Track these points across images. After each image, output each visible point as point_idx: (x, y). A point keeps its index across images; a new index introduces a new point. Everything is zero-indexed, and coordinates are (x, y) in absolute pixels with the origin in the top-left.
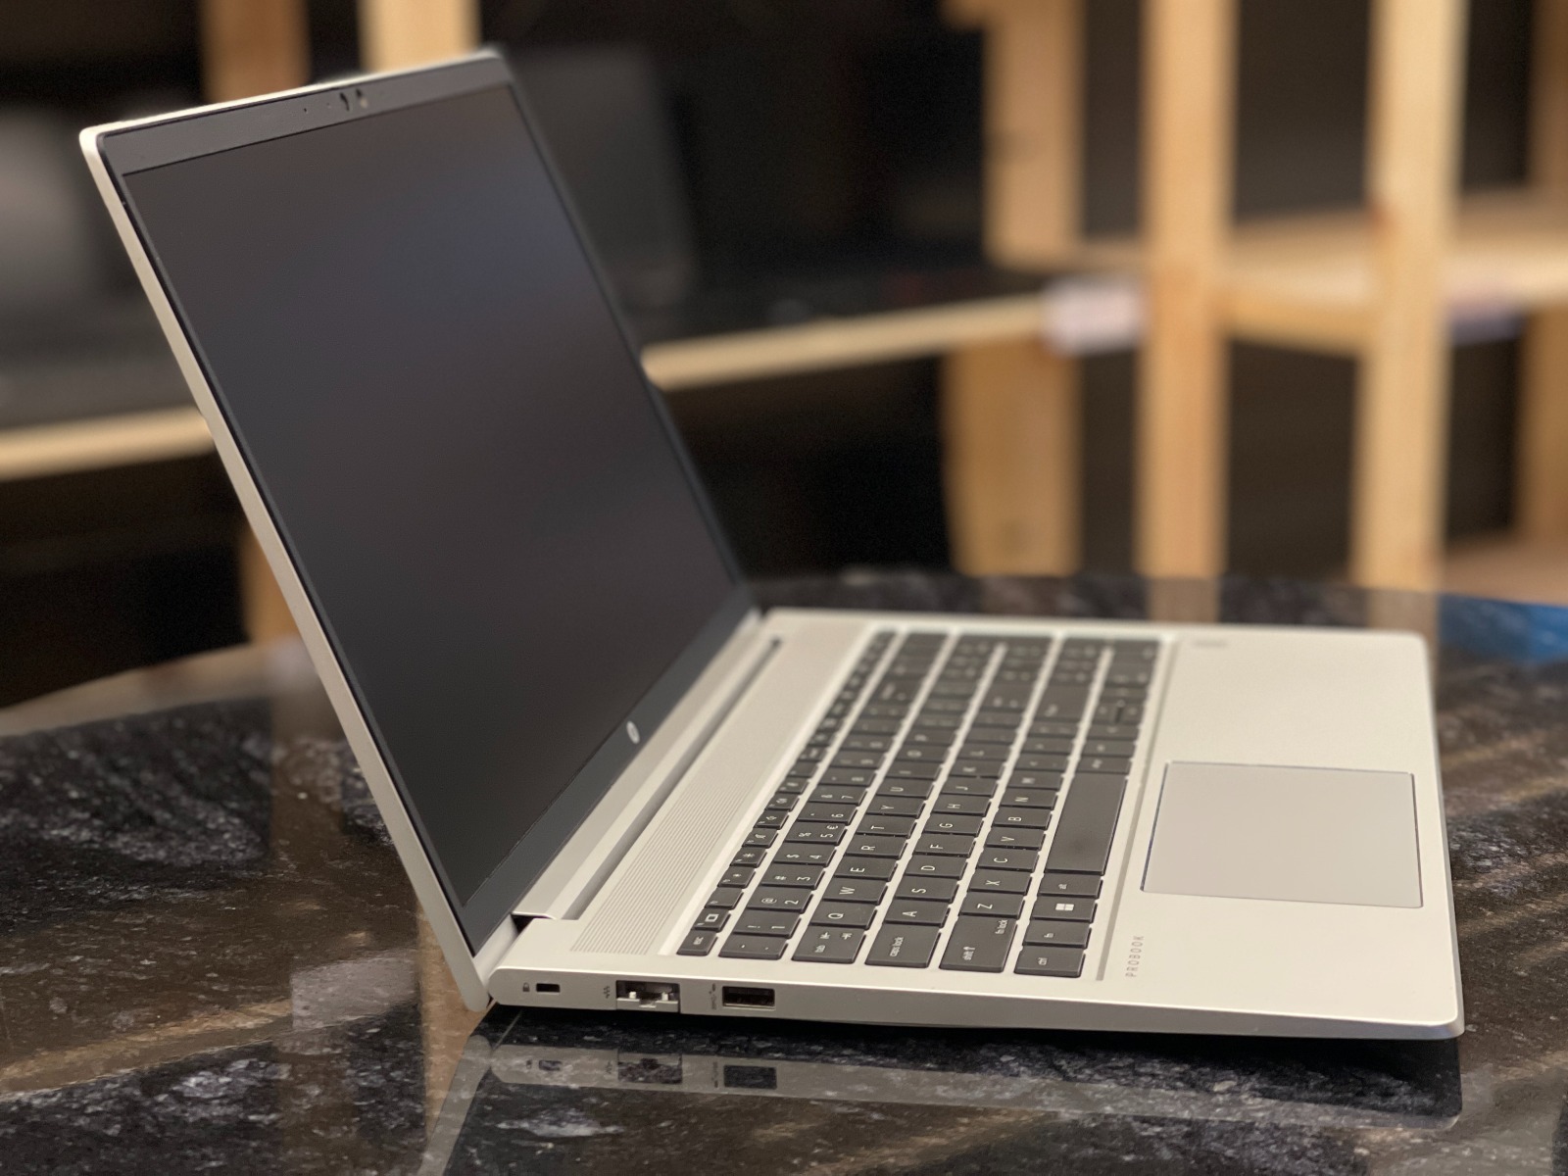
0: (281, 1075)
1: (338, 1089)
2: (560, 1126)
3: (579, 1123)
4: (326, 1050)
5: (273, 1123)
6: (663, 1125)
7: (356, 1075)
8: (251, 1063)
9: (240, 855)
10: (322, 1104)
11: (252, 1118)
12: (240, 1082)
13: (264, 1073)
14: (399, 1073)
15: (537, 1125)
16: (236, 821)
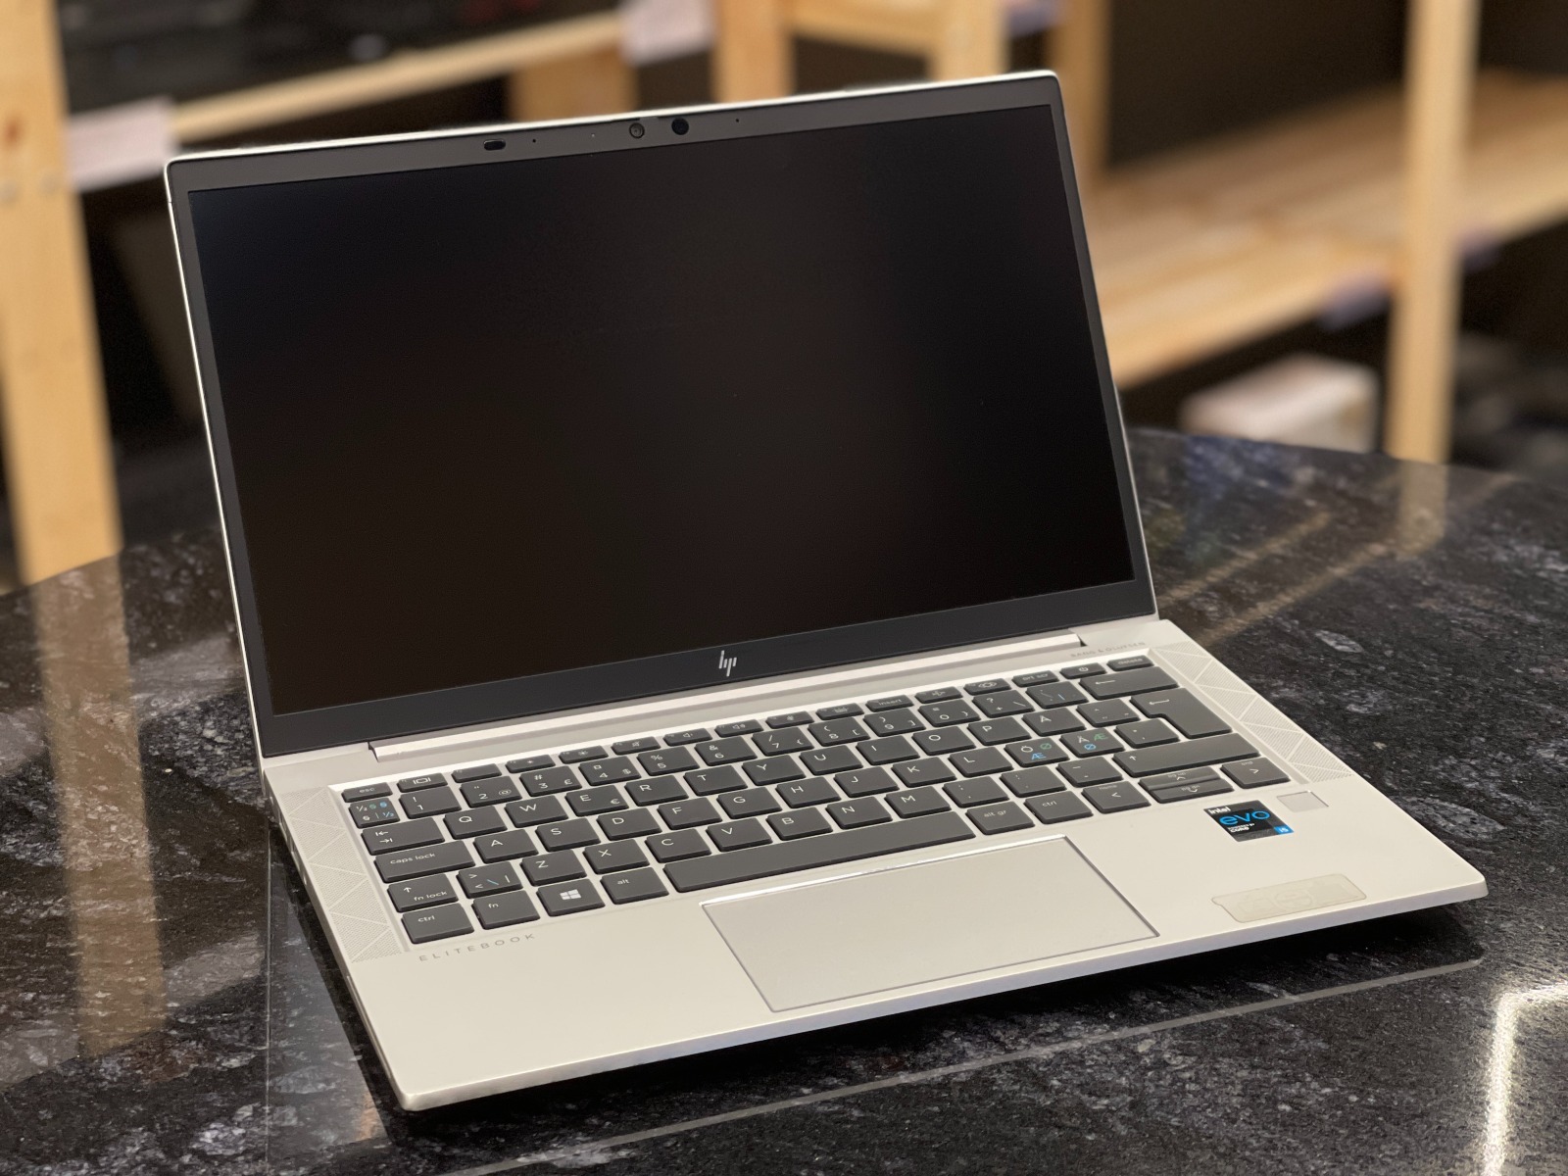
0: (289, 1120)
2: (575, 1154)
3: (591, 1149)
4: (321, 1086)
8: (255, 1108)
9: (137, 852)
12: (252, 1133)
15: (551, 1155)
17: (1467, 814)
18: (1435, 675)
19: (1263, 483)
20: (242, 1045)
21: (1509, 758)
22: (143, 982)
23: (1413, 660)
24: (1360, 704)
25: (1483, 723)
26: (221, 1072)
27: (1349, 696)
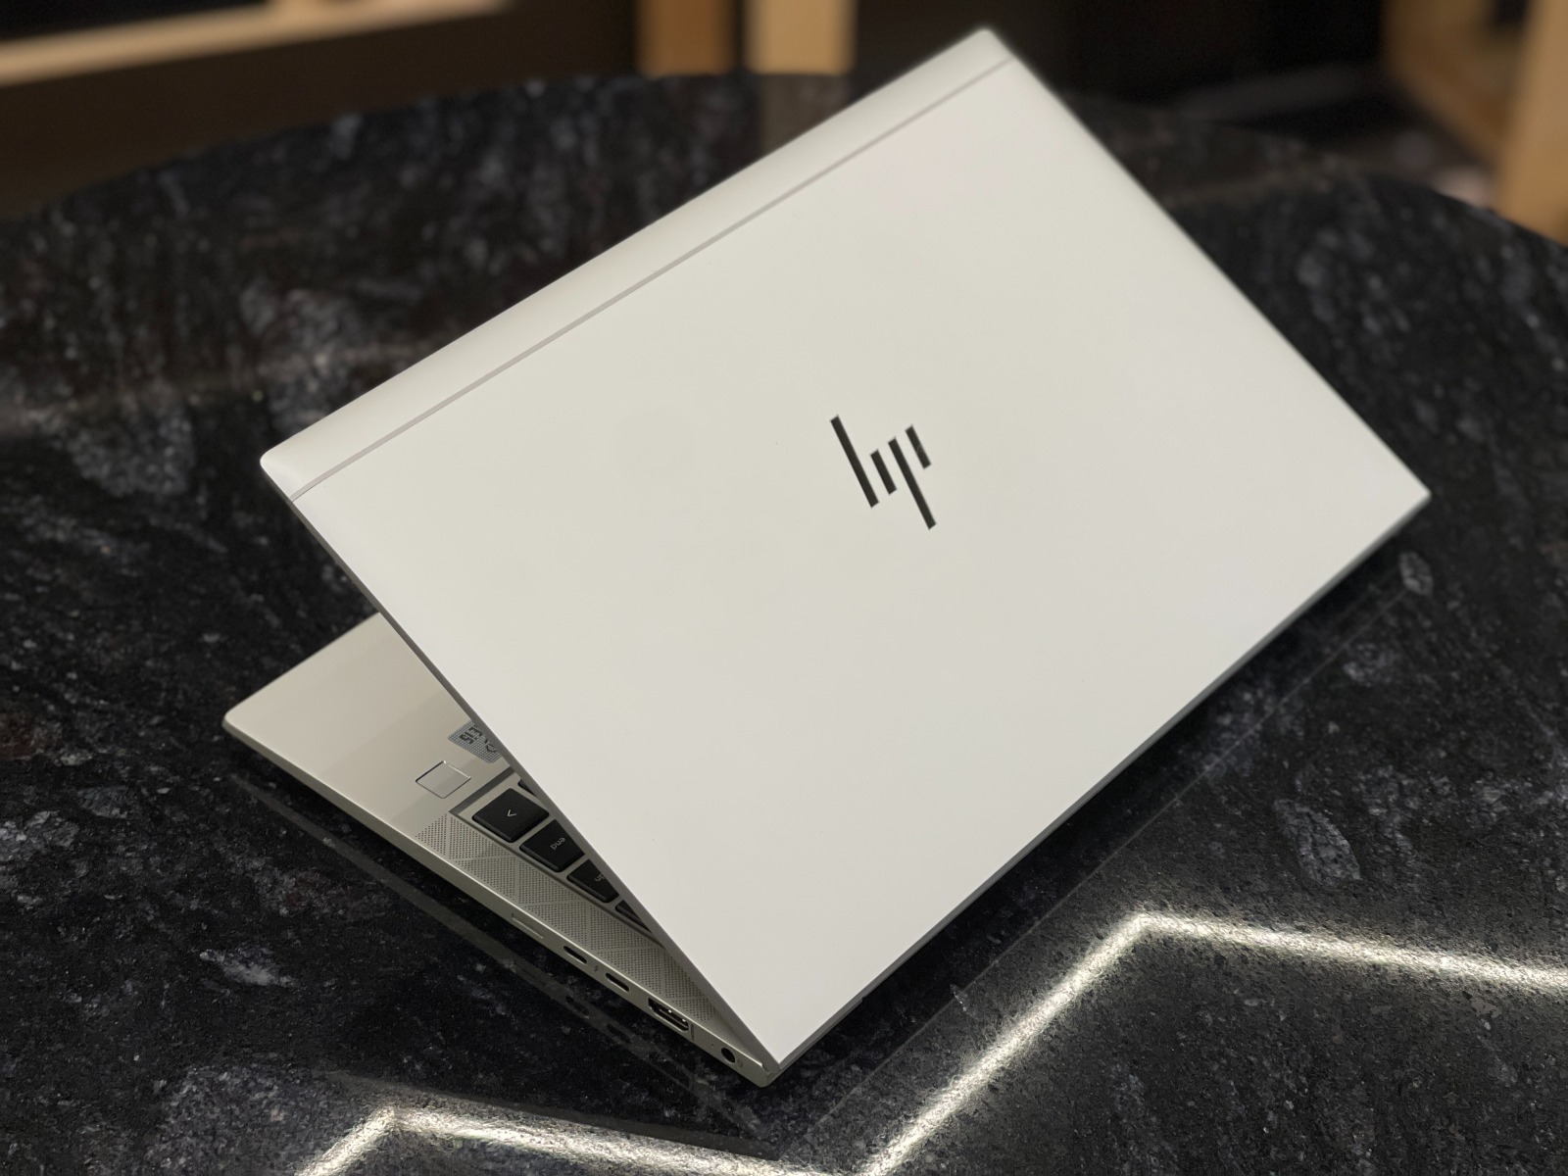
0: (66, 840)
1: (99, 873)
2: (248, 967)
3: (264, 965)
4: (116, 811)
5: (35, 907)
6: (327, 984)
7: (124, 853)
8: (50, 817)
9: (168, 487)
10: (80, 890)
11: (20, 898)
12: (31, 842)
13: (53, 835)
14: (158, 858)
15: (229, 960)
16: (187, 427)
17: (1337, 848)
18: (1472, 649)
19: (1533, 321)
20: (91, 741)
21: (1447, 788)
22: (70, 642)
23: (1468, 623)
24: (1362, 666)
25: (1463, 733)
26: (54, 767)
27: (1362, 652)
